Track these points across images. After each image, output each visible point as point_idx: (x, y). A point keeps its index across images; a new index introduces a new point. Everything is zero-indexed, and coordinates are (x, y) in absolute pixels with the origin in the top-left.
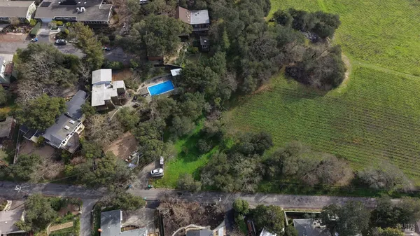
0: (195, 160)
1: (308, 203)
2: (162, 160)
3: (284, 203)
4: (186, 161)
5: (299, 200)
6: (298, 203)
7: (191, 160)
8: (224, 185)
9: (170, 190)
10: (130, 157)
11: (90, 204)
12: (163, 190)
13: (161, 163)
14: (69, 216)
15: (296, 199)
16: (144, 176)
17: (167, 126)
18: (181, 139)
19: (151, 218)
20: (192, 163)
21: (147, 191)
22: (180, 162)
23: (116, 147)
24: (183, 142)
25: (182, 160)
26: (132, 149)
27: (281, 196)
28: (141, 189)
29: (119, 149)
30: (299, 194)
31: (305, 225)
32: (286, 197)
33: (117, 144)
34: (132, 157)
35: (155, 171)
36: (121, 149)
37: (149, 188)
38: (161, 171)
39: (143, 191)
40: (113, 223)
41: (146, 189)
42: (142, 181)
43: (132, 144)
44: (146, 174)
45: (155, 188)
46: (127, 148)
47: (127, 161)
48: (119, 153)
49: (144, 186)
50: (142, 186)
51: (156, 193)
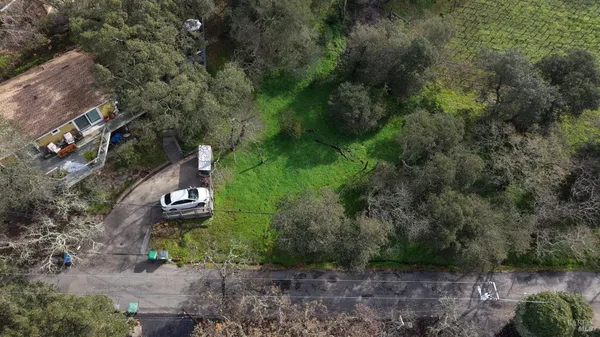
0: (329, 160)
2: (205, 155)
4: (296, 163)
7: (315, 162)
8: (467, 234)
9: (241, 271)
10: (69, 137)
12: (211, 271)
13: (201, 167)
16: (134, 218)
18: (272, 95)
21: (145, 277)
22: (275, 168)
24: (280, 103)
25: (282, 160)
28: (121, 268)
35: (180, 195)
37: (154, 264)
38: (203, 194)
39: (129, 277)
41: (138, 269)
42: (128, 236)
43: (78, 84)
44: (143, 212)
45: (179, 266)
46: (58, 97)
47: (57, 150)
48: (18, 111)
49: (132, 258)
50: (124, 255)
51: (182, 281)
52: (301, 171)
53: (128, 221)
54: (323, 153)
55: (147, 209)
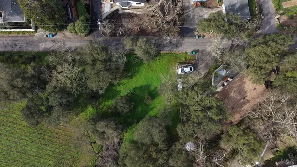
0: (135, 88)
1: (6, 43)
3: (33, 41)
4: (148, 87)
5: (16, 45)
6: (17, 43)
7: (140, 88)
9: (167, 51)
10: (226, 84)
11: (268, 28)
12: (176, 51)
14: (290, 14)
15: (18, 46)
17: (174, 126)
19: (188, 16)
20: (139, 85)
21: (196, 48)
22: (155, 85)
23: (249, 95)
25: (153, 88)
26: (225, 94)
27: (35, 49)
28: (203, 50)
29: (245, 92)
30: (15, 52)
31: (11, 15)
32: (30, 49)
33: (248, 101)
34: (223, 85)
36: (242, 92)
37: (194, 51)
38: (179, 72)
39: (200, 48)
40: (233, 6)
41: (198, 50)
42: (203, 60)
43: (226, 100)
44: (199, 68)
45: (186, 52)
46: (232, 94)
47: (229, 79)
48: (243, 87)
49: (200, 54)
50: (203, 54)
51: (184, 47)
52: (146, 84)
53: (203, 65)
54: (137, 92)
55: (198, 69)
